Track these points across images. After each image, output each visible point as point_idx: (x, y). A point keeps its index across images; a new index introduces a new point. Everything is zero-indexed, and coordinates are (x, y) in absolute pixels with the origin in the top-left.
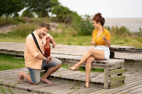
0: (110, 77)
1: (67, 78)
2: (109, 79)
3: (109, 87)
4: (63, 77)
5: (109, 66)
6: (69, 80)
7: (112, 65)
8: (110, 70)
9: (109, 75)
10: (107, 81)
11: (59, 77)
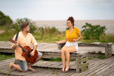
0: (80, 64)
1: (42, 66)
2: (80, 65)
3: (80, 71)
4: (39, 66)
5: (80, 56)
6: (44, 68)
7: (82, 55)
8: (80, 59)
9: (80, 62)
10: (79, 67)
11: (36, 66)
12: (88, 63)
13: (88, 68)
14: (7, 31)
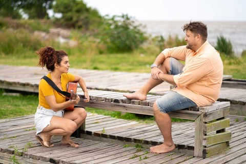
0: (206, 135)
1: (116, 135)
2: (205, 139)
3: (205, 154)
4: (108, 133)
5: (206, 115)
6: (120, 138)
7: (210, 114)
8: (206, 123)
9: (204, 131)
10: (201, 143)
11: (100, 133)
12: (230, 134)
13: (228, 145)
14: (81, 43)
